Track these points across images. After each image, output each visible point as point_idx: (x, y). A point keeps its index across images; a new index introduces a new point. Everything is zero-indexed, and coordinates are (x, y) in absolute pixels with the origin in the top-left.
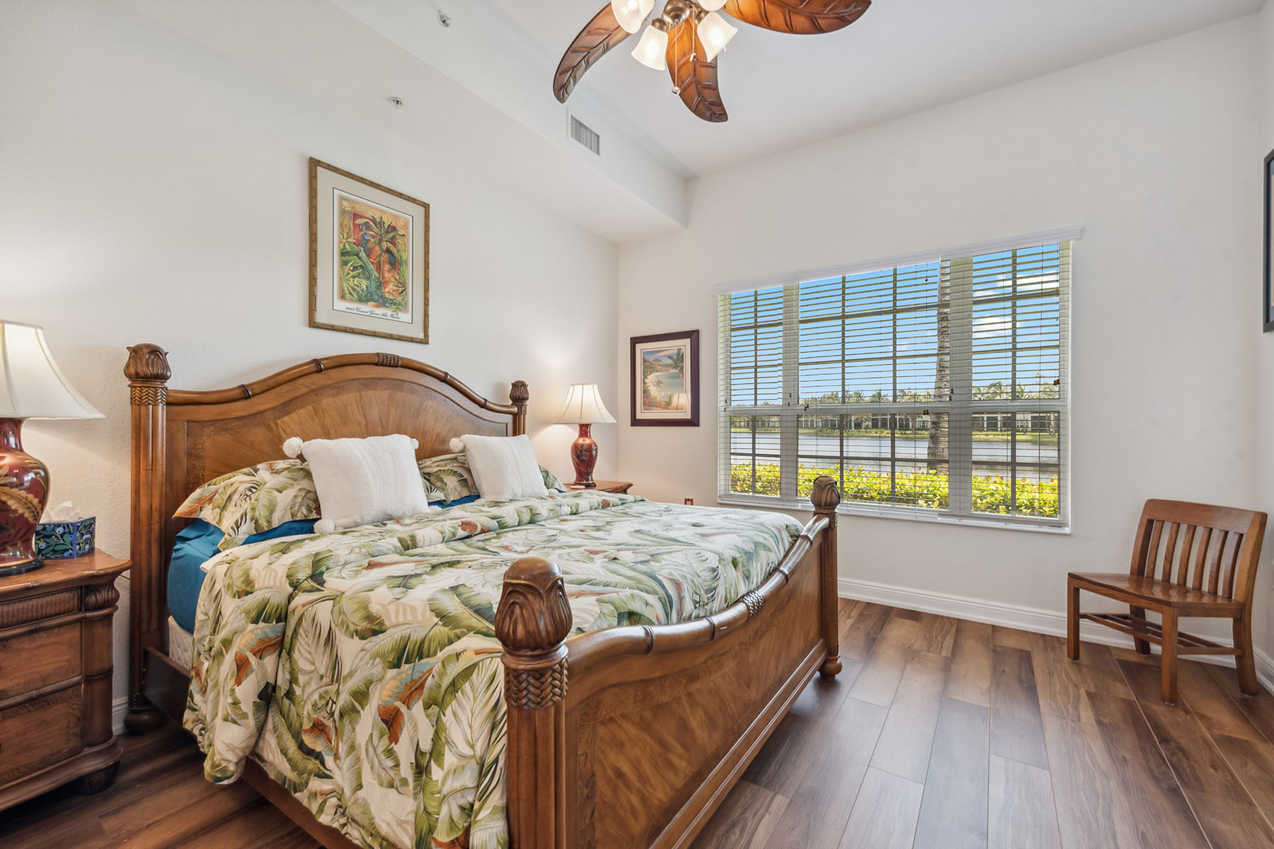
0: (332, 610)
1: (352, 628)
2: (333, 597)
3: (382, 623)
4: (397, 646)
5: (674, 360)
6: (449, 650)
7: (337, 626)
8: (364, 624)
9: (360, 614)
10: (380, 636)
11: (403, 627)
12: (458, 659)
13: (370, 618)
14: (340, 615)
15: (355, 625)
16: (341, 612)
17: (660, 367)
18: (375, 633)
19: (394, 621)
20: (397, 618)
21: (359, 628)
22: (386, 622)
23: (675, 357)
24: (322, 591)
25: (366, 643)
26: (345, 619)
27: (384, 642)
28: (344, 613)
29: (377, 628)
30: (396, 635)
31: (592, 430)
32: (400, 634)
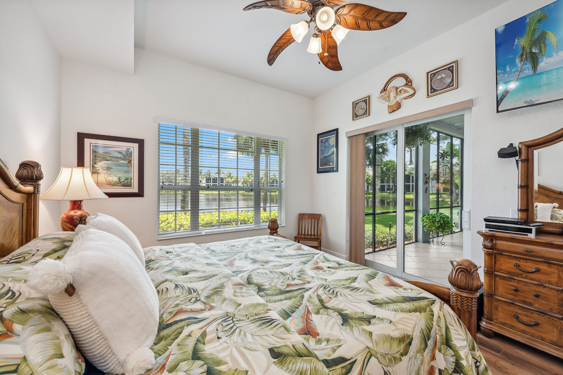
0: (379, 361)
1: (398, 356)
2: (369, 354)
3: (408, 336)
4: (422, 338)
5: (123, 155)
6: (435, 318)
7: (388, 366)
8: (402, 346)
9: (395, 344)
10: (413, 342)
11: (416, 328)
12: (440, 318)
13: (401, 340)
14: (385, 358)
15: (398, 352)
16: (384, 356)
17: (110, 158)
18: (410, 344)
19: (411, 330)
20: (410, 327)
21: (401, 351)
22: (410, 333)
23: (125, 153)
24: (356, 361)
25: (409, 355)
26: (389, 356)
27: (416, 343)
28: (386, 354)
29: (408, 341)
30: (418, 334)
31: (84, 204)
32: (419, 332)
